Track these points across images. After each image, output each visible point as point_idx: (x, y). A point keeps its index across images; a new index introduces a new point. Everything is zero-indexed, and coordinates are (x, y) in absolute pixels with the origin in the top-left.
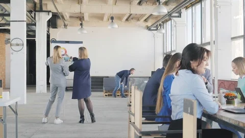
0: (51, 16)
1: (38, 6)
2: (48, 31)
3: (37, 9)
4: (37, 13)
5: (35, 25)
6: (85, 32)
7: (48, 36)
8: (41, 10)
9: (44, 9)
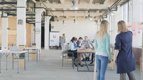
0: (51, 17)
1: (46, 13)
2: (50, 23)
3: (45, 15)
4: (45, 16)
5: (44, 21)
6: (65, 25)
7: (50, 25)
8: (47, 15)
9: (48, 14)
